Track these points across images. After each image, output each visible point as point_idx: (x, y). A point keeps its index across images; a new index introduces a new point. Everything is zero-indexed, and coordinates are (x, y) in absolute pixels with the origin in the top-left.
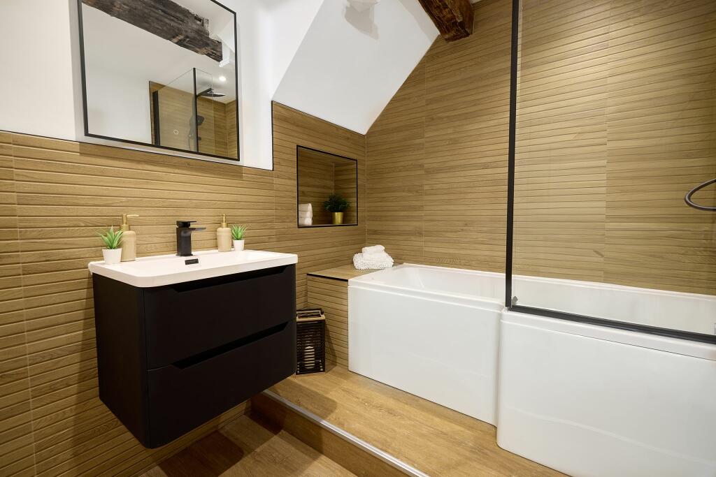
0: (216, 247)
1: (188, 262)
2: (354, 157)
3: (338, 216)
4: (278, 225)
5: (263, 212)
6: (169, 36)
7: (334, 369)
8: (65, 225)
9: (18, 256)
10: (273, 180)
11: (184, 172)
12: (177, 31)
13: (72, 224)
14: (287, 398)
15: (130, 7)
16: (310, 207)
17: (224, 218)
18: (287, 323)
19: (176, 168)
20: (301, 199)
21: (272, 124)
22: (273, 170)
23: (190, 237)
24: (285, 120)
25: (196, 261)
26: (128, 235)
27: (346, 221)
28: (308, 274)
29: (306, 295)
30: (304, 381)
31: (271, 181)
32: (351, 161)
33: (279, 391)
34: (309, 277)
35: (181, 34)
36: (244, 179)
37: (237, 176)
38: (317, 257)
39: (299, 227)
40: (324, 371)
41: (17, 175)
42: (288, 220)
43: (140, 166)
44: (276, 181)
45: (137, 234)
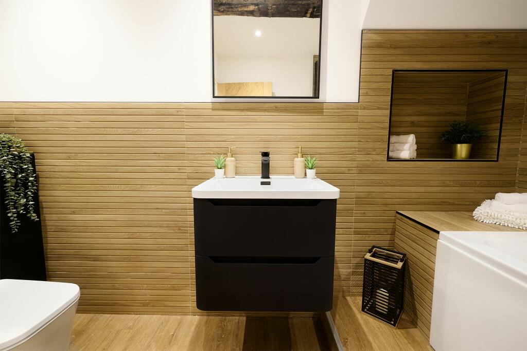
0: (293, 174)
1: (263, 183)
2: (502, 66)
3: (462, 150)
4: (360, 157)
5: (344, 144)
6: (303, 14)
7: (410, 330)
8: (204, 153)
9: (185, 169)
10: (358, 112)
11: (272, 114)
12: (306, 7)
13: (207, 152)
14: (338, 329)
15: (277, 5)
16: (411, 138)
17: (300, 149)
18: (320, 257)
19: (267, 112)
20: (394, 129)
21: (361, 55)
22: (359, 102)
23: (269, 164)
24: (379, 45)
25: (269, 183)
26: (230, 161)
27: (473, 155)
28: (397, 213)
29: (393, 234)
30: (367, 323)
31: (355, 114)
32: (497, 74)
33: (337, 316)
34: (397, 215)
35: (310, 8)
36: (325, 114)
37: (318, 112)
38: (414, 195)
39: (389, 159)
40: (394, 325)
41: (186, 125)
42: (374, 153)
43: (243, 113)
44: (361, 112)
45: (236, 160)
